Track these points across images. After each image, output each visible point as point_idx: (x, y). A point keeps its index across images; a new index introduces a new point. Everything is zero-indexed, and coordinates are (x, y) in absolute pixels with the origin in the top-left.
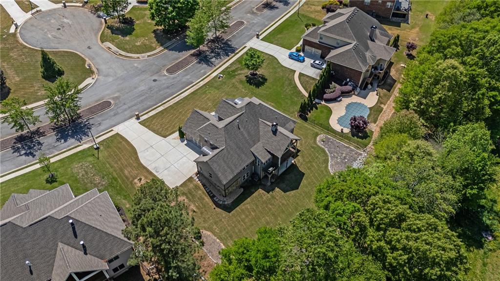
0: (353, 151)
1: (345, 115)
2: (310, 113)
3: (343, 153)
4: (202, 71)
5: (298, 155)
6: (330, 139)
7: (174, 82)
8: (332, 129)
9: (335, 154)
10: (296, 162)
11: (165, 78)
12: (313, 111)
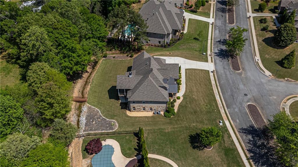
0: (91, 130)
1: (111, 157)
2: (137, 142)
3: (96, 123)
4: (238, 121)
5: (120, 106)
6: (110, 129)
7: (236, 101)
8: (114, 139)
9: (99, 120)
10: (118, 102)
11: (245, 100)
12: (136, 145)
